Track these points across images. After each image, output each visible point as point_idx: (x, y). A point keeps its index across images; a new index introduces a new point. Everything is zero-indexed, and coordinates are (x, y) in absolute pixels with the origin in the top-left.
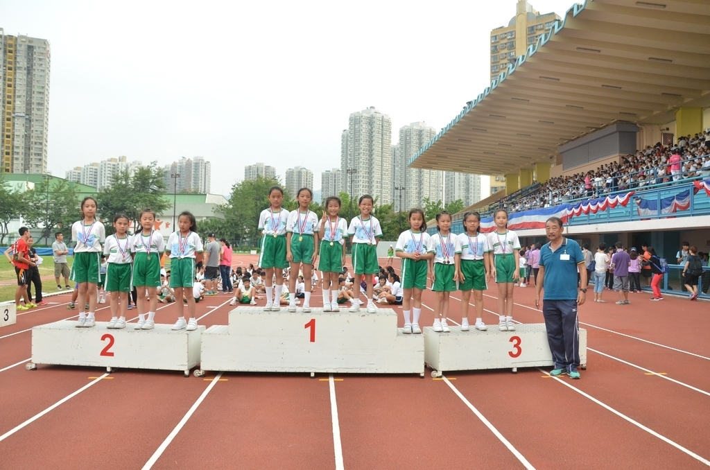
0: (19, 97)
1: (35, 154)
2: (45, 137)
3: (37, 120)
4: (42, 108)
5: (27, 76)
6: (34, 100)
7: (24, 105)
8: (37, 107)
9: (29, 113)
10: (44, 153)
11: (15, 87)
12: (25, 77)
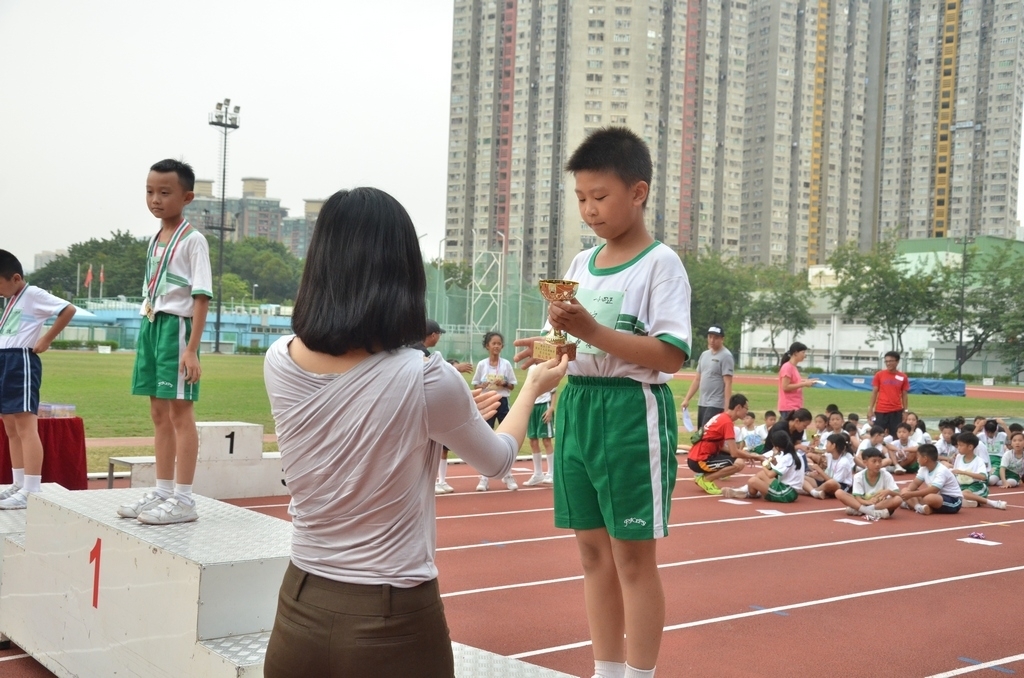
0: (964, 90)
1: (992, 198)
2: (1012, 161)
3: (997, 131)
4: (1009, 103)
5: (981, 47)
6: (992, 92)
7: (973, 106)
8: (998, 104)
9: (981, 119)
10: (1010, 195)
11: (957, 74)
12: (976, 50)
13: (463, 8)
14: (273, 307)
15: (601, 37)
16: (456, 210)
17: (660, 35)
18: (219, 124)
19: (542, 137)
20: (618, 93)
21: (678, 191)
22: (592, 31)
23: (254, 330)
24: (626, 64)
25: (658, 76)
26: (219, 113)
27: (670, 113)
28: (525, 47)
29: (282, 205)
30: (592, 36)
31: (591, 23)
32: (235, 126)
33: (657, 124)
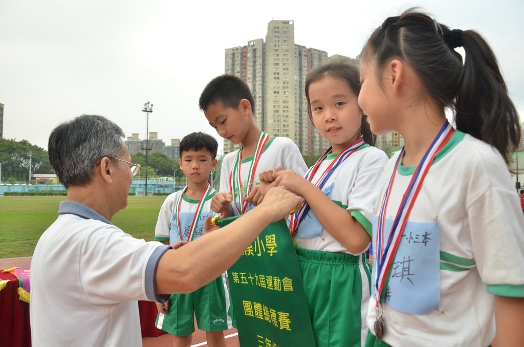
13: (228, 70)
14: (165, 178)
17: (298, 78)
18: (146, 111)
19: (258, 114)
20: (285, 98)
21: (307, 132)
22: (275, 76)
23: (158, 186)
24: (288, 87)
25: (298, 92)
26: (145, 107)
27: (303, 105)
28: (250, 82)
29: (163, 141)
30: (275, 78)
31: (275, 74)
32: (151, 112)
33: (298, 108)
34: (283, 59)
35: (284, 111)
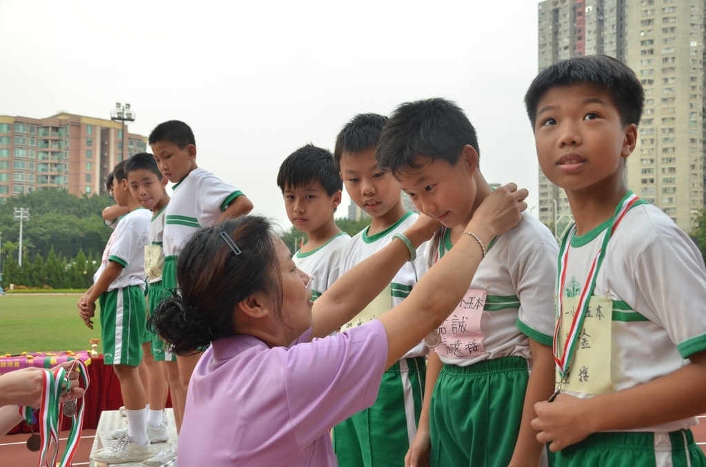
13: (545, 45)
15: (651, 52)
16: (546, 186)
17: (701, 44)
20: (666, 92)
22: (644, 48)
24: (672, 69)
25: (699, 74)
30: (644, 52)
31: (643, 43)
33: (701, 110)
34: (664, 9)
35: (663, 119)
